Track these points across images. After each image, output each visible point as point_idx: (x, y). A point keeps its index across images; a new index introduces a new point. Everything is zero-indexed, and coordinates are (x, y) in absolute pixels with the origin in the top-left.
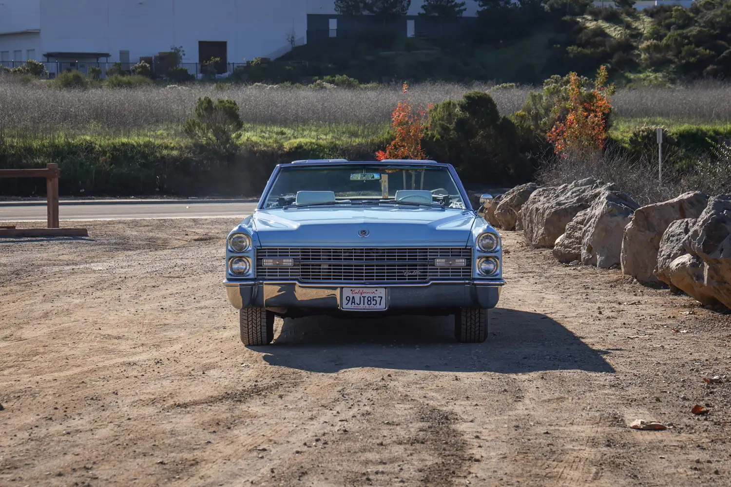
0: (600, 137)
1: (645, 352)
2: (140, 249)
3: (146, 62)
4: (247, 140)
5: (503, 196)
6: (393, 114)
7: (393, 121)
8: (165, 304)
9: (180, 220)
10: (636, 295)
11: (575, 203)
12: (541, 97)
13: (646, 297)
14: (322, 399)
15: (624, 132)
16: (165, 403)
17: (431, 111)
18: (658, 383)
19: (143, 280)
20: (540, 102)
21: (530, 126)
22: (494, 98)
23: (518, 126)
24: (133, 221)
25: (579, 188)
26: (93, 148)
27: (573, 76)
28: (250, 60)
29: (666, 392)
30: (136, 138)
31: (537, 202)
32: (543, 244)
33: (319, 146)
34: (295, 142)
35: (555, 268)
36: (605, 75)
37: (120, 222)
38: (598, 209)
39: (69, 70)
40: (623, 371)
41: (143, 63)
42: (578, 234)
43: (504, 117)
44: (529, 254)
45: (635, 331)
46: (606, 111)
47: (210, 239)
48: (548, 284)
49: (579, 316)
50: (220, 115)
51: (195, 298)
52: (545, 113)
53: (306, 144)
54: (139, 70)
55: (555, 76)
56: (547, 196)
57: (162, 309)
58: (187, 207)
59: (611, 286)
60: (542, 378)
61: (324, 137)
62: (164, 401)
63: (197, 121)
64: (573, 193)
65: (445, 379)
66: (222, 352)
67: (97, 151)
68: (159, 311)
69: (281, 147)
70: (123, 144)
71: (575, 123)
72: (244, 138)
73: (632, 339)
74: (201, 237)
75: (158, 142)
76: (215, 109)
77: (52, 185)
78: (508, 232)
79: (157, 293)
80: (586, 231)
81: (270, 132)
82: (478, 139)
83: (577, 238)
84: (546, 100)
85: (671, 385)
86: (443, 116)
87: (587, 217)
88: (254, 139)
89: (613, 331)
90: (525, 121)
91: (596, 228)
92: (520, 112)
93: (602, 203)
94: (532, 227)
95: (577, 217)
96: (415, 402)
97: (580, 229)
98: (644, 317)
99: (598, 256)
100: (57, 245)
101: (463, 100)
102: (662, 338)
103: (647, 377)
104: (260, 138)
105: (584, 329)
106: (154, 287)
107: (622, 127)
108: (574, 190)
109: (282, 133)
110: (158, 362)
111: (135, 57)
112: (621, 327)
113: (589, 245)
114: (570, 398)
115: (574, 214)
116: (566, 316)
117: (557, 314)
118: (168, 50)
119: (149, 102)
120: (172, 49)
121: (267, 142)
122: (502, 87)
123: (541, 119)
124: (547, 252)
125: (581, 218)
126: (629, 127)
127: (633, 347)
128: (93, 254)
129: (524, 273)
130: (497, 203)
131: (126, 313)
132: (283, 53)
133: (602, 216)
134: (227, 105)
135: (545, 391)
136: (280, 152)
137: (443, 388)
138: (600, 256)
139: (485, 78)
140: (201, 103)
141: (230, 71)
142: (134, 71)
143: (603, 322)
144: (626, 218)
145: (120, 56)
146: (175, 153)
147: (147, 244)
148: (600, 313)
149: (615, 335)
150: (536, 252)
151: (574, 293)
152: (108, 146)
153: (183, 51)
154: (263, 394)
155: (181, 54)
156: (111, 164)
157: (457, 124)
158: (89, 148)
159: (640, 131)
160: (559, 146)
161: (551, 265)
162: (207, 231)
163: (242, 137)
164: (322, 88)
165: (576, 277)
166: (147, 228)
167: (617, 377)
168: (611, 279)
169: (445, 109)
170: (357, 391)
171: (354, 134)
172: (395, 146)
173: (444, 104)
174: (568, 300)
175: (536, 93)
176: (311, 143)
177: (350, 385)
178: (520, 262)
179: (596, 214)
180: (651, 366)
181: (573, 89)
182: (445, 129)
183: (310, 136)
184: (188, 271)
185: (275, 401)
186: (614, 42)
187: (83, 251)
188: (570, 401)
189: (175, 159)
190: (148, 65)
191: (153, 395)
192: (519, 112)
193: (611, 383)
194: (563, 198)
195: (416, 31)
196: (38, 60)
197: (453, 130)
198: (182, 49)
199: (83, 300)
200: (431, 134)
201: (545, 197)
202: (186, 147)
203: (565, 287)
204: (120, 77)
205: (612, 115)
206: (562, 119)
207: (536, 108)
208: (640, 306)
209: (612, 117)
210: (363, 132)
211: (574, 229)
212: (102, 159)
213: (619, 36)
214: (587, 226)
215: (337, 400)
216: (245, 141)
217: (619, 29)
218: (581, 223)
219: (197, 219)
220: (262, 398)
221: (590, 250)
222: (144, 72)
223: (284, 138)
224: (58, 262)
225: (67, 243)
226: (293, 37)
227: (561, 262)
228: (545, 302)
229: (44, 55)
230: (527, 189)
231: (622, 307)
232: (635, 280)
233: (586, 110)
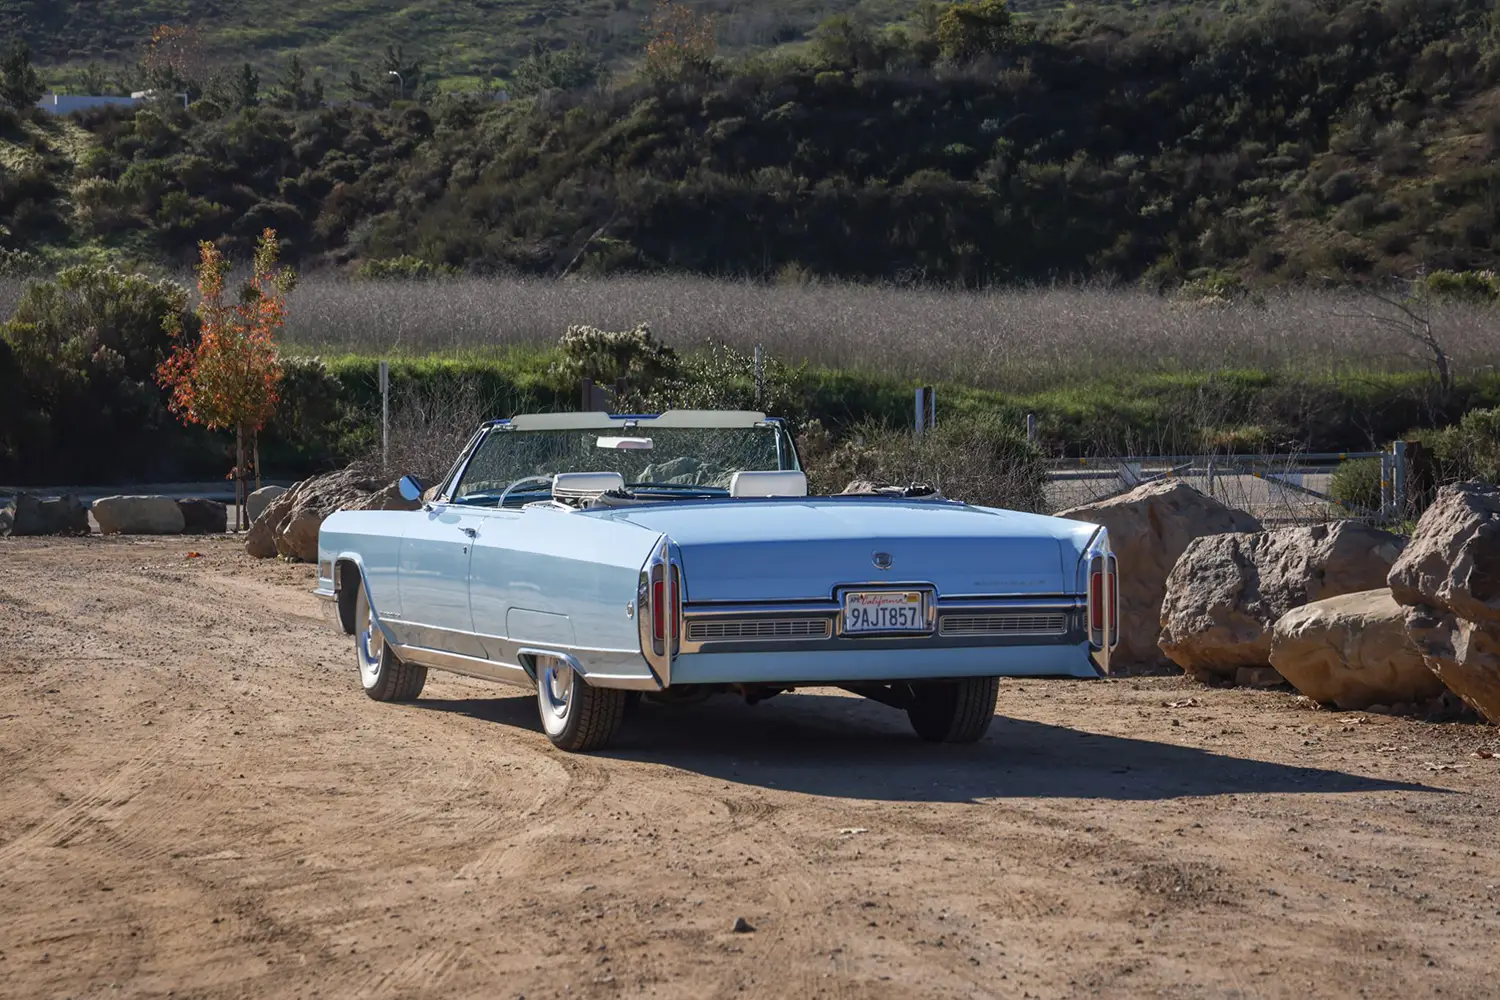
71: (215, 348)
186: (12, 179)
206: (188, 339)
213: (22, 166)
217: (20, 151)
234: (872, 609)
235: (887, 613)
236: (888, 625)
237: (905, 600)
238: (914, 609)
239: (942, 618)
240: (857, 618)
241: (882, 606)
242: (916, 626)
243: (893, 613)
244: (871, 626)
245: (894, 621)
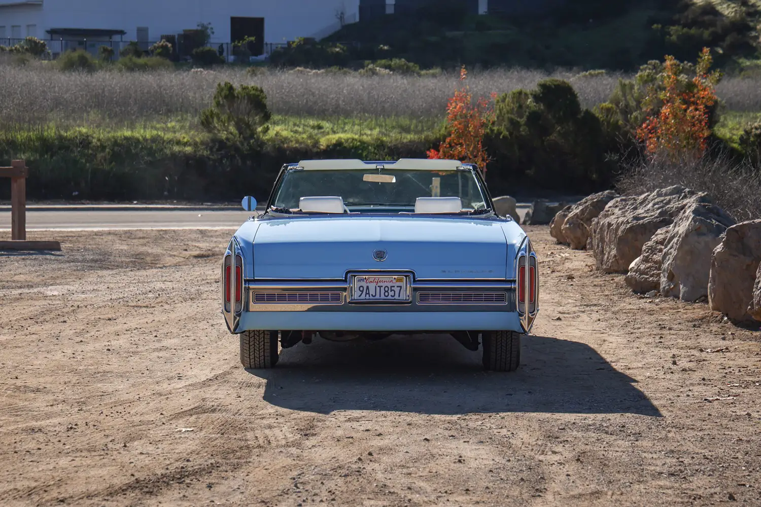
0: (701, 135)
1: (725, 422)
2: (122, 267)
3: (168, 41)
4: (276, 135)
5: (574, 207)
6: (449, 105)
7: (449, 113)
8: (115, 344)
9: (185, 231)
10: (724, 339)
11: (657, 217)
12: (632, 87)
13: (737, 341)
14: (266, 490)
15: (734, 129)
16: (45, 495)
17: (498, 102)
18: (736, 471)
19: (99, 310)
20: (631, 92)
21: (617, 121)
22: (576, 88)
23: (603, 121)
24: (126, 232)
25: (662, 198)
26: (90, 143)
27: (670, 61)
28: (291, 40)
29: (744, 485)
30: (142, 131)
31: (611, 215)
32: (616, 268)
33: (362, 142)
34: (334, 138)
35: (627, 300)
36: (708, 59)
37: (109, 233)
38: (682, 227)
39: (74, 50)
40: (691, 450)
41: (163, 42)
42: (657, 257)
43: (587, 110)
44: (598, 281)
45: (716, 390)
46: (710, 104)
47: (213, 255)
48: (614, 321)
49: (646, 367)
50: (244, 105)
51: (156, 336)
52: (637, 105)
53: (347, 140)
54: (159, 50)
55: (653, 62)
56: (622, 208)
57: (109, 350)
58: (200, 216)
59: (694, 326)
60: (578, 460)
61: (369, 132)
62: (46, 491)
63: (216, 110)
64: (654, 205)
65: (444, 461)
66: (162, 414)
67: (94, 146)
68: (103, 353)
69: (316, 143)
70: (126, 138)
71: (670, 118)
72: (272, 133)
73: (710, 402)
74: (202, 253)
75: (169, 136)
76: (238, 97)
77: (19, 186)
78: (577, 251)
79: (111, 328)
80: (666, 254)
81: (304, 125)
82: (553, 137)
83: (656, 262)
84: (638, 89)
85: (753, 474)
86: (513, 108)
87: (669, 235)
88: (285, 133)
89: (687, 389)
90: (612, 115)
91: (679, 249)
92: (607, 104)
93: (687, 218)
94: (602, 247)
95: (656, 235)
96: (394, 497)
97: (661, 250)
98: (731, 370)
99: (681, 286)
100: (18, 261)
101: (537, 89)
102: (751, 402)
103: (721, 460)
104: (292, 133)
105: (649, 386)
106: (110, 319)
107: (730, 124)
108: (656, 200)
109: (320, 127)
110: (71, 428)
111: (155, 35)
112: (699, 384)
113: (670, 270)
114: (610, 493)
115: (654, 231)
116: (630, 366)
117: (619, 364)
118: (193, 27)
119: (160, 87)
120: (198, 26)
121: (299, 137)
122: (590, 74)
123: (631, 114)
124: (620, 279)
125: (662, 237)
126: (740, 123)
127: (710, 415)
128: (59, 273)
129: (587, 306)
130: (565, 216)
131: (59, 356)
132: (331, 32)
133: (686, 235)
134: (253, 92)
135: (578, 481)
136: (315, 150)
137: (437, 474)
138: (684, 286)
139: (569, 65)
140: (220, 89)
141: (267, 52)
142: (152, 51)
143: (676, 376)
144: (717, 238)
145: (137, 33)
146: (188, 149)
147: (131, 261)
148: (674, 363)
149: (688, 396)
150: (607, 279)
151: (646, 334)
152: (109, 139)
153: (212, 28)
154: (188, 481)
155: (209, 31)
156: (111, 163)
157: (528, 118)
158: (85, 142)
159: (752, 129)
160: (651, 145)
161: (623, 296)
162: (213, 245)
163: (269, 132)
164: (374, 73)
165: (651, 313)
166: (141, 241)
167: (681, 460)
168: (695, 316)
169: (515, 100)
170: (319, 477)
171: (407, 130)
172: (450, 144)
173: (514, 94)
174: (636, 345)
175: (627, 82)
176: (353, 139)
177: (313, 467)
178: (585, 291)
179: (680, 232)
180: (729, 444)
181: (669, 77)
182: (514, 124)
183: (352, 132)
184: (164, 297)
185: (201, 492)
186: (726, 21)
187: (47, 270)
188: (609, 497)
189: (187, 158)
190: (169, 45)
191: (36, 481)
192: (604, 104)
193: (671, 469)
194: (643, 211)
195: (489, 8)
196: (39, 36)
197: (524, 125)
198: (210, 26)
199: (12, 337)
200: (498, 130)
201: (620, 209)
202: (202, 143)
203: (636, 326)
204: (135, 59)
205: (719, 108)
206: (656, 113)
207: (626, 100)
208: (728, 354)
209: (718, 112)
210: (417, 127)
211: (653, 250)
212: (100, 156)
213: (733, 14)
214: (669, 247)
215: (285, 492)
216: (274, 136)
217: (733, 5)
218: (661, 243)
219: (206, 231)
220: (184, 488)
221: (671, 277)
222: (164, 52)
223: (321, 133)
224: (10, 284)
225: (31, 259)
226: (342, 13)
227: (635, 292)
228: (606, 347)
229: (48, 32)
230: (602, 198)
231: (704, 355)
232: (726, 318)
233: (685, 102)
234: (372, 287)
235: (382, 289)
236: (383, 296)
237: (394, 281)
238: (401, 287)
239: (418, 293)
240: (362, 291)
241: (379, 284)
242: (400, 298)
243: (386, 289)
244: (371, 297)
245: (386, 294)
